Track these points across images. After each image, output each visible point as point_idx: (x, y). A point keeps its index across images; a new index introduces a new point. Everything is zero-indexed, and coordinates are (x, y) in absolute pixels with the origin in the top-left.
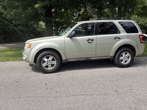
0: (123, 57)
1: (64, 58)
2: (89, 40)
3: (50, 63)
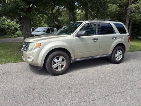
0: (118, 54)
1: (73, 58)
3: (60, 64)
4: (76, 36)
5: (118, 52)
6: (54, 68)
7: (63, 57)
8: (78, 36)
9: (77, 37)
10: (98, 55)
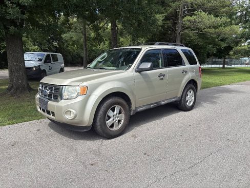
0: (188, 96)
1: (133, 108)
2: (161, 75)
3: (117, 119)
4: (136, 72)
5: (188, 93)
6: (108, 127)
7: (120, 107)
8: (139, 71)
9: (138, 73)
10: (165, 100)
